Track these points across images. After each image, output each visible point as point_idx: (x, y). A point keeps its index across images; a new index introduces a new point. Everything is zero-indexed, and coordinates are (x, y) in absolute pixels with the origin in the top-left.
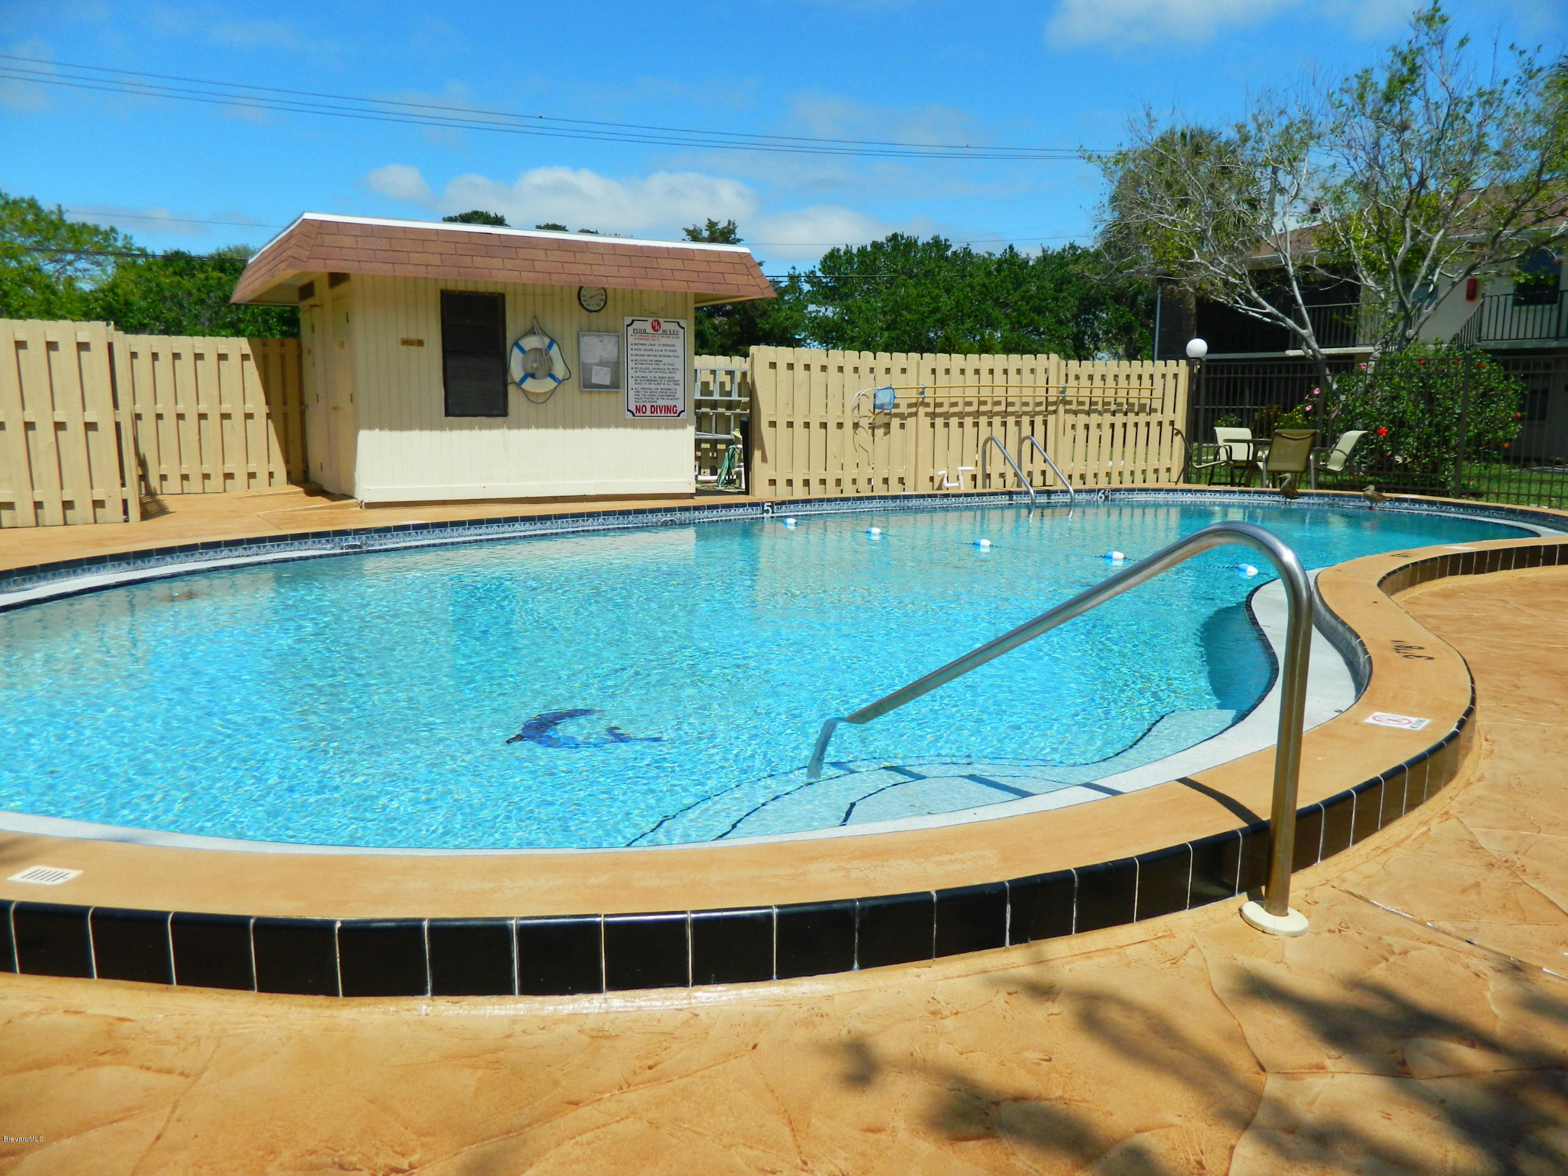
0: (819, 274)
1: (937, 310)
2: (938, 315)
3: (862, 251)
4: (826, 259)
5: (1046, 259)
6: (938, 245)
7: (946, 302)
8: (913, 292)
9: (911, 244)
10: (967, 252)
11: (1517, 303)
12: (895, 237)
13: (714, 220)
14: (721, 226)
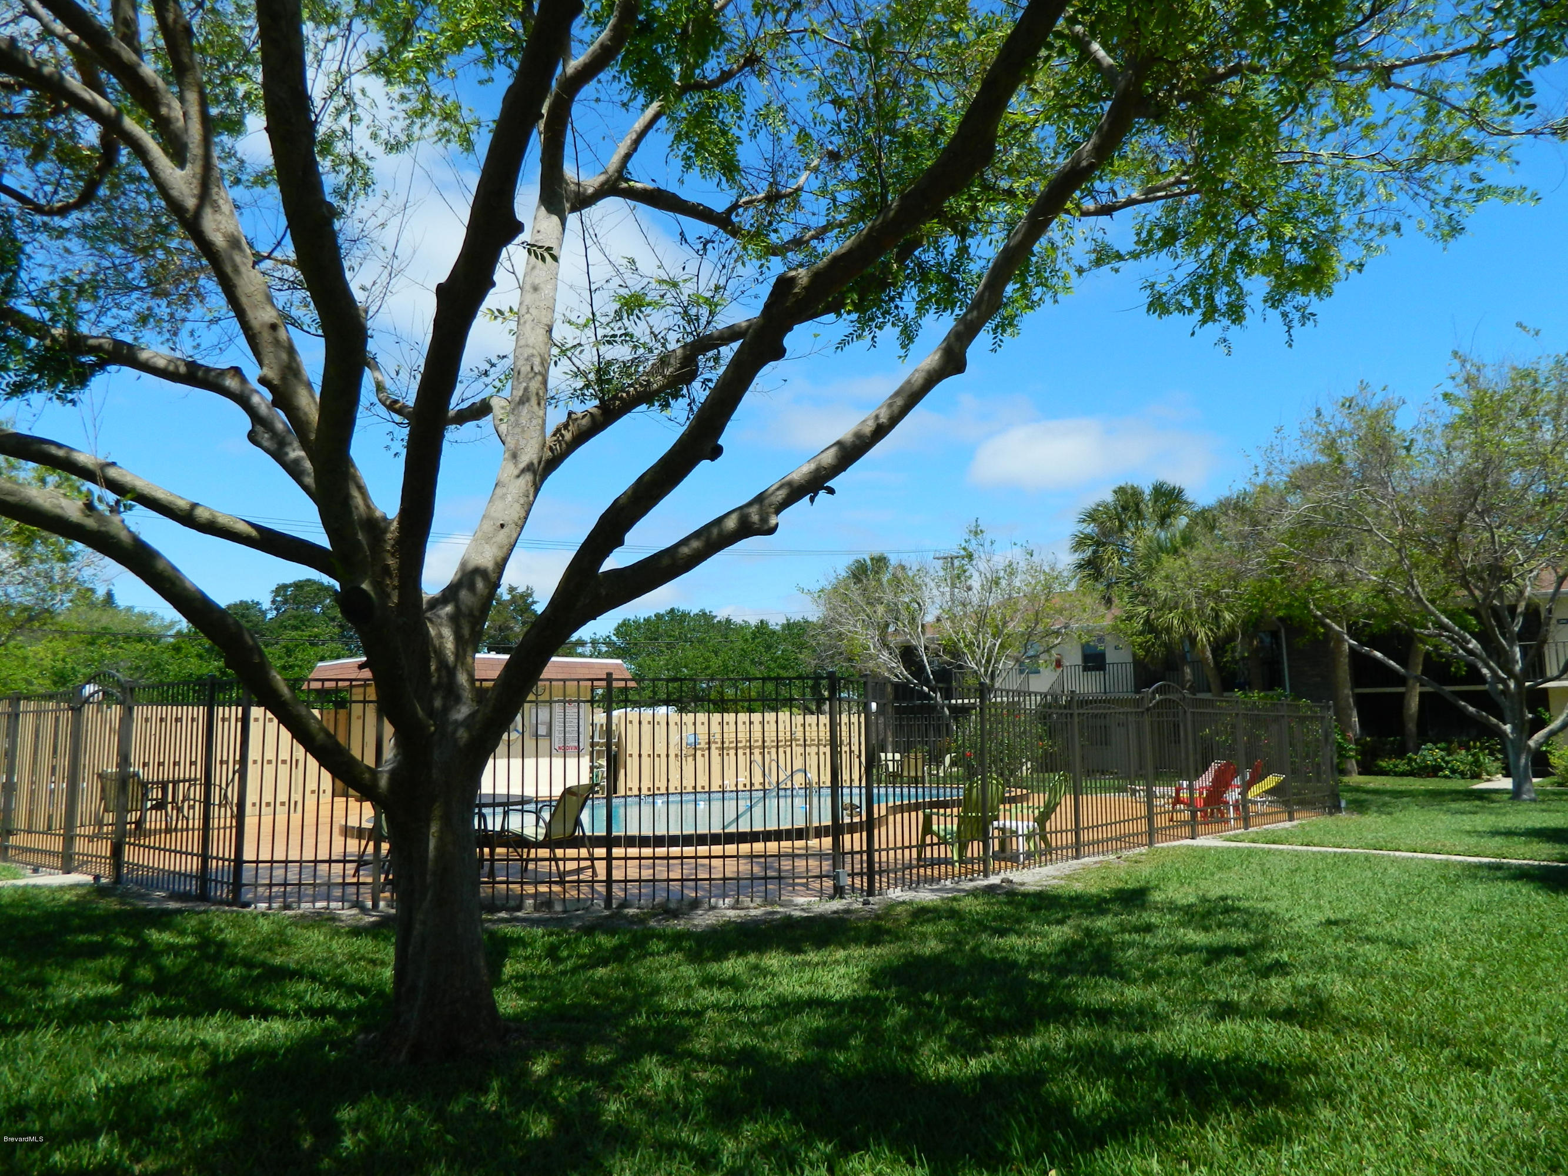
0: (614, 638)
1: (707, 668)
2: (709, 672)
3: (647, 620)
4: (620, 626)
5: (789, 626)
6: (705, 617)
7: (716, 663)
8: (690, 654)
9: (685, 615)
10: (728, 621)
11: (1086, 669)
12: (672, 610)
13: (514, 585)
14: (520, 590)
